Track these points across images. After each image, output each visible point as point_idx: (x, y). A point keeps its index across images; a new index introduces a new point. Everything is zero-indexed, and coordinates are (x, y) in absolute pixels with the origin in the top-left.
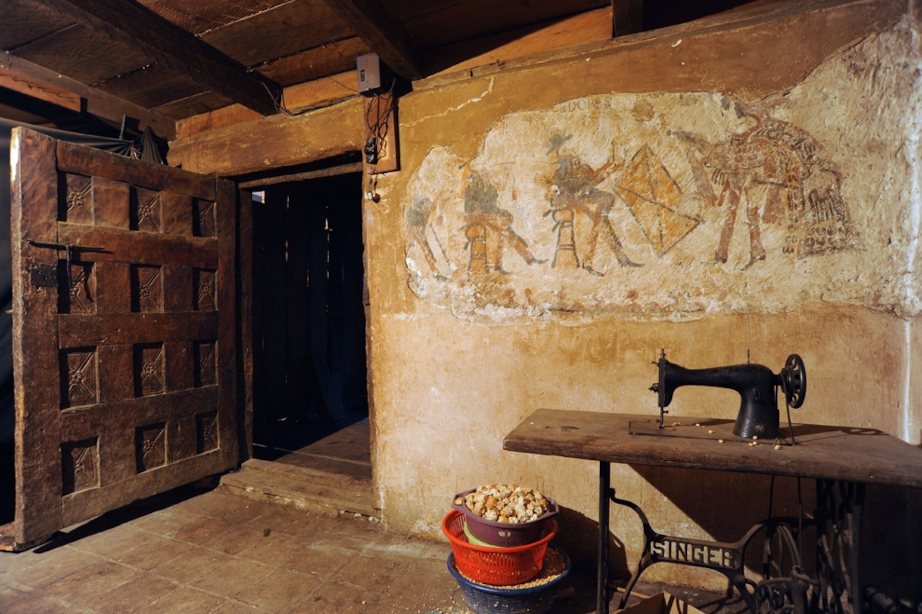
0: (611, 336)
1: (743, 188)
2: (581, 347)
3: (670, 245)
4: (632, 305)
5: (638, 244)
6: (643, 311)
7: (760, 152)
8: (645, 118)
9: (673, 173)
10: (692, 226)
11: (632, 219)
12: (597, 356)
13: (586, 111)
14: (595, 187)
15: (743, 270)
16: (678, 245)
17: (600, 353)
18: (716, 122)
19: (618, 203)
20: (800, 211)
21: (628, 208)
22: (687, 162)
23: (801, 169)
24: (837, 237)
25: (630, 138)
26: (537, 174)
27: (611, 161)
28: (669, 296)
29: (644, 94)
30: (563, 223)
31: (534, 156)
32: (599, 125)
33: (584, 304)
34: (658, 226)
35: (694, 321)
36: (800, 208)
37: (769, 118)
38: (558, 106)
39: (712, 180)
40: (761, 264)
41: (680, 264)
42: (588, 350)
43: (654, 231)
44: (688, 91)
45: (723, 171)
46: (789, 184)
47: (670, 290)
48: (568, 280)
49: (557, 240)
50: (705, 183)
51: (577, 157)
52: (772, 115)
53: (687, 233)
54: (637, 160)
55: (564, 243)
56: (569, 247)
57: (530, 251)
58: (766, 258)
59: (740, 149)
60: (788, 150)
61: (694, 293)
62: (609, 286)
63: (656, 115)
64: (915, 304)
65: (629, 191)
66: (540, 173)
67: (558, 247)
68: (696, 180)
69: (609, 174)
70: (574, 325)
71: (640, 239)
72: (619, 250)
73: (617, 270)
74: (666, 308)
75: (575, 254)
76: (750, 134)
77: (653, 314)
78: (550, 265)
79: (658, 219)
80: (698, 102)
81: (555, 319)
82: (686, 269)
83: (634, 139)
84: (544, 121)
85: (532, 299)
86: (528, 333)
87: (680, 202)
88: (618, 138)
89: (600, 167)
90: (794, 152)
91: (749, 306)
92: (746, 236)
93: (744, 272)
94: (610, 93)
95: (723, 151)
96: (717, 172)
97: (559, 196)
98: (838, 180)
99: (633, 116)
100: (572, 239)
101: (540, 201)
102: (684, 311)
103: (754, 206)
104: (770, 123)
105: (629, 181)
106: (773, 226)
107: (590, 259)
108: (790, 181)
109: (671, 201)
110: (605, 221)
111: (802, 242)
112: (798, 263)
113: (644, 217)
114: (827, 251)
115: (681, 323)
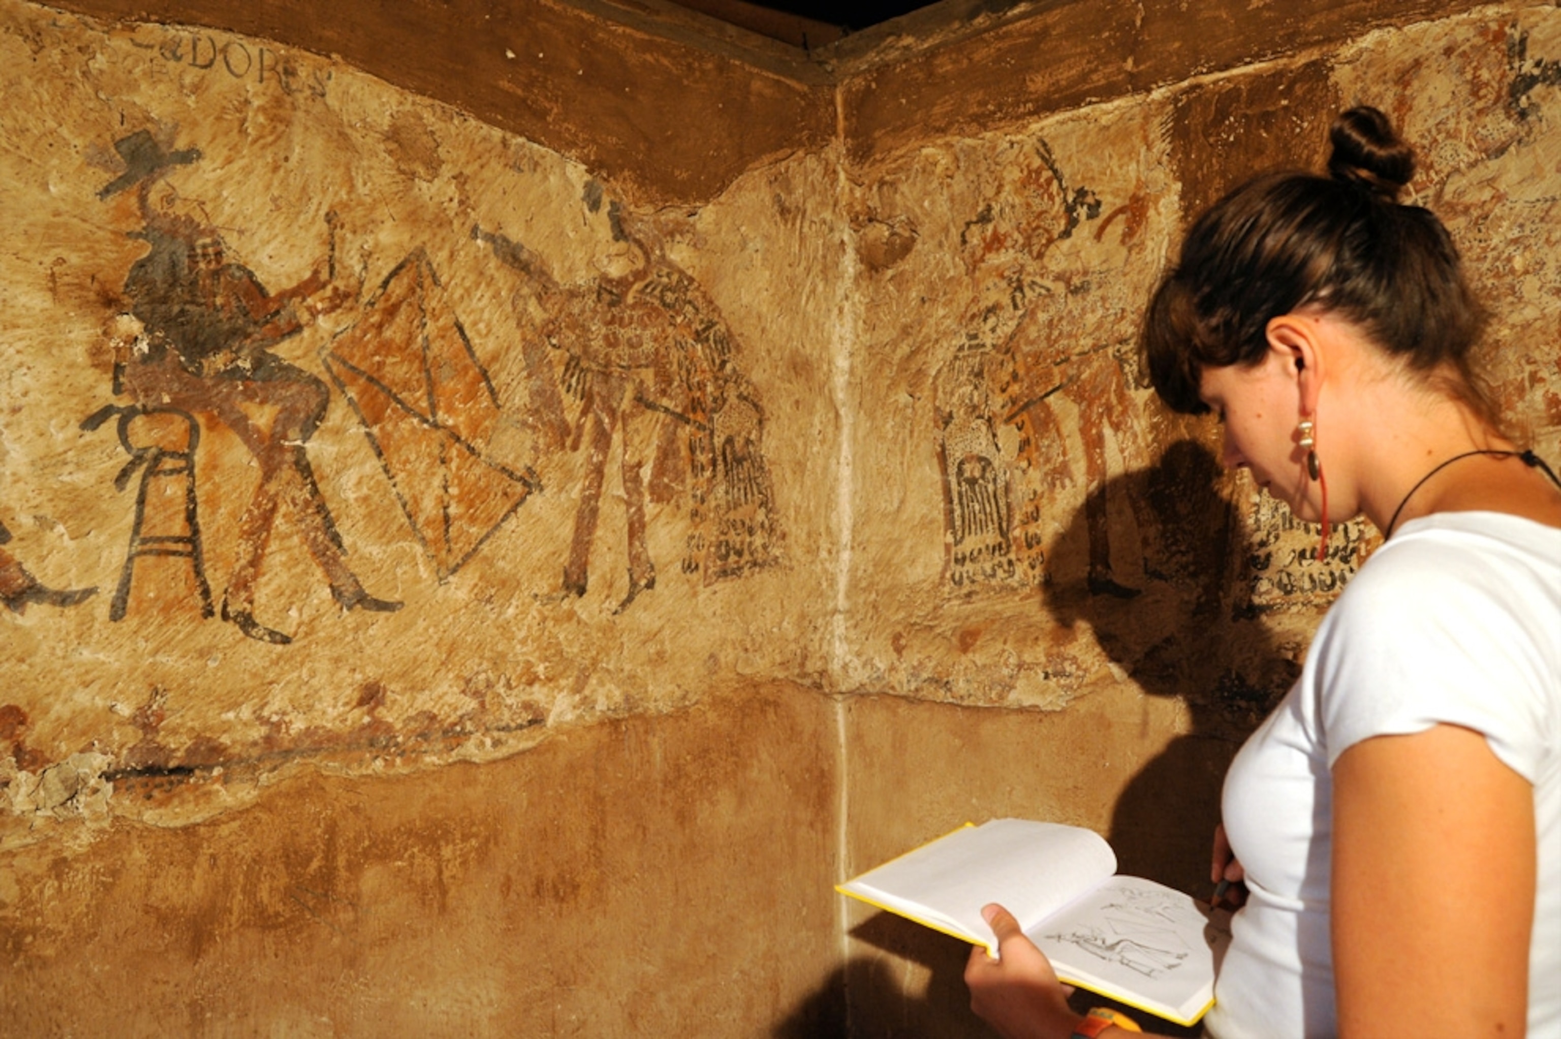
0: (319, 831)
1: (619, 414)
2: (227, 888)
3: (468, 549)
4: (369, 725)
5: (389, 543)
6: (400, 739)
7: (648, 333)
8: (421, 170)
9: (483, 347)
10: (516, 498)
11: (373, 465)
12: (280, 908)
13: (251, 86)
14: (270, 351)
15: (615, 613)
16: (485, 548)
17: (289, 894)
18: (571, 235)
19: (337, 413)
20: (709, 480)
21: (363, 430)
22: (513, 323)
23: (710, 388)
24: (758, 540)
25: (377, 215)
26: (61, 261)
27: (324, 275)
28: (463, 692)
29: (418, 98)
30: (157, 459)
31: (45, 187)
32: (289, 148)
33: (225, 739)
34: (441, 492)
35: (522, 753)
36: (708, 474)
37: (663, 256)
38: (152, 31)
39: (563, 382)
40: (648, 600)
41: (489, 601)
42: (250, 892)
43: (429, 507)
44: (521, 134)
45: (584, 364)
46: (691, 416)
47: (467, 674)
48: (170, 661)
49: (131, 518)
50: (548, 387)
51: (213, 232)
52: (668, 252)
53: (505, 518)
54: (397, 289)
55: (158, 532)
56: (180, 547)
57: (18, 557)
58: (657, 585)
59: (613, 316)
60: (691, 341)
61: (520, 677)
62: (305, 677)
63: (446, 171)
64: (851, 671)
65: (371, 379)
66: (74, 259)
67: (137, 547)
68: (530, 376)
69: (314, 313)
70: (198, 818)
71: (394, 527)
72: (335, 559)
73: (326, 621)
74: (456, 724)
75: (198, 572)
76: (632, 284)
77: (425, 747)
78: (102, 611)
79: (442, 470)
80: (539, 170)
81: (127, 805)
82: (500, 614)
83: (389, 223)
84: (95, 66)
85: (29, 743)
86: (18, 881)
87: (494, 429)
88: (345, 206)
89: (288, 285)
90: (699, 347)
91: (627, 698)
92: (621, 529)
93: (617, 618)
94: (329, 57)
95: (583, 312)
96: (573, 364)
97: (145, 359)
98: (760, 422)
99: (390, 152)
100: (191, 517)
101: (71, 366)
102: (499, 729)
103: (635, 460)
104: (665, 270)
105: (371, 347)
106: (668, 509)
107: (246, 587)
108: (694, 410)
109: (475, 426)
110: (297, 463)
111: (713, 549)
112: (704, 594)
113: (407, 461)
114: (746, 572)
115: (495, 762)
